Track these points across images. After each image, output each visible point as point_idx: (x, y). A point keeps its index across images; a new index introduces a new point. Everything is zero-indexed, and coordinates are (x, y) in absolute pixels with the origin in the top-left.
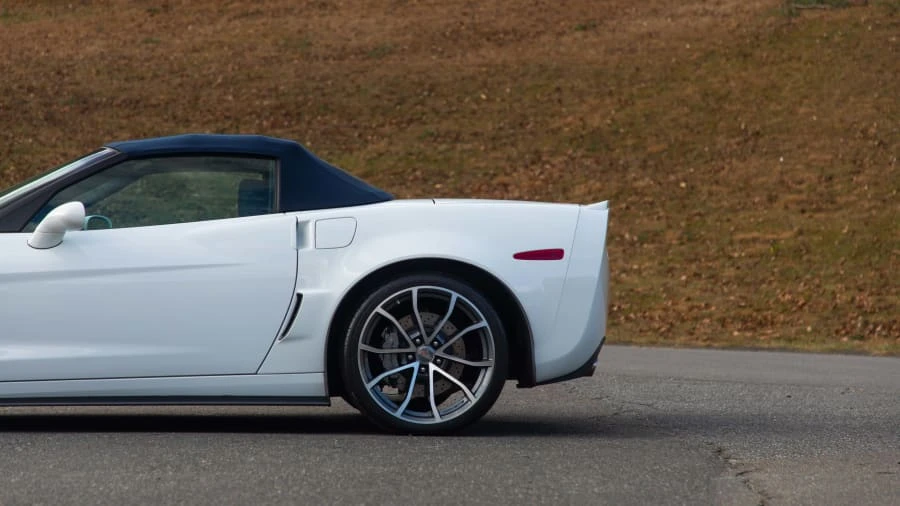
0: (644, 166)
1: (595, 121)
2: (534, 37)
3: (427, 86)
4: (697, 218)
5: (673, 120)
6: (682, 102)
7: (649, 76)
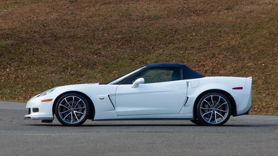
0: (250, 58)
1: (233, 43)
2: (210, 12)
3: (174, 31)
4: (268, 76)
5: (259, 43)
6: (262, 36)
7: (251, 27)
